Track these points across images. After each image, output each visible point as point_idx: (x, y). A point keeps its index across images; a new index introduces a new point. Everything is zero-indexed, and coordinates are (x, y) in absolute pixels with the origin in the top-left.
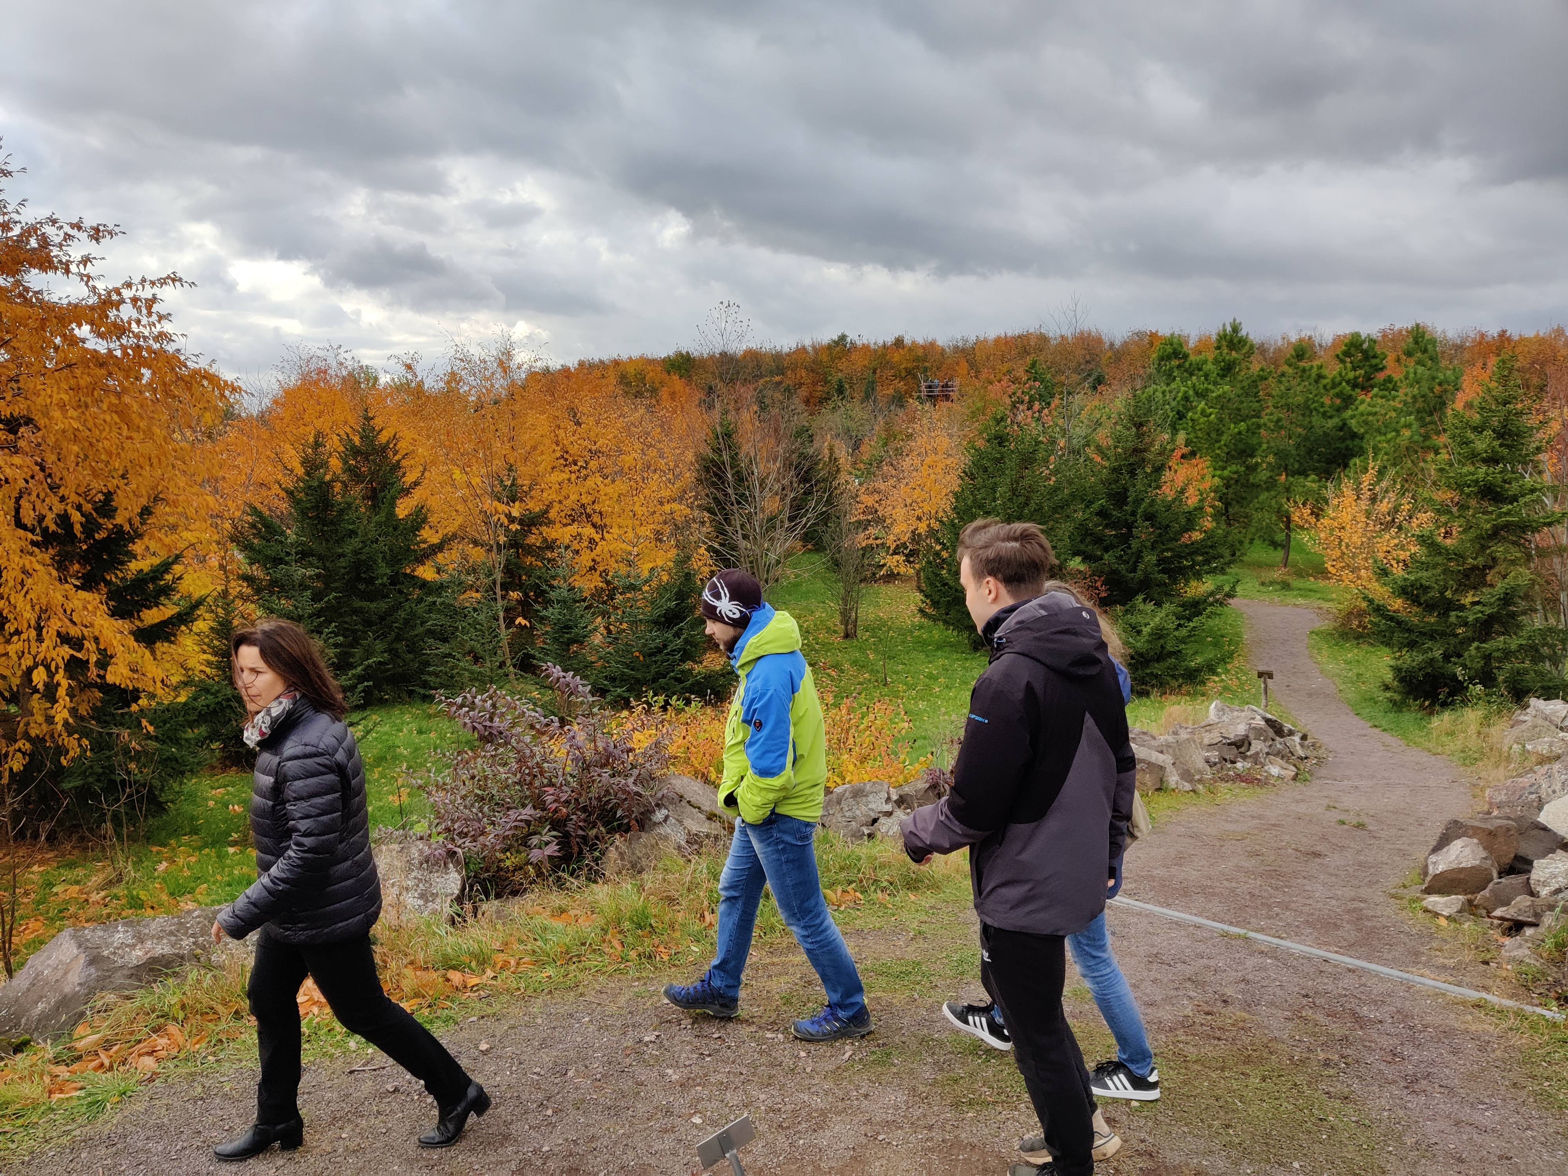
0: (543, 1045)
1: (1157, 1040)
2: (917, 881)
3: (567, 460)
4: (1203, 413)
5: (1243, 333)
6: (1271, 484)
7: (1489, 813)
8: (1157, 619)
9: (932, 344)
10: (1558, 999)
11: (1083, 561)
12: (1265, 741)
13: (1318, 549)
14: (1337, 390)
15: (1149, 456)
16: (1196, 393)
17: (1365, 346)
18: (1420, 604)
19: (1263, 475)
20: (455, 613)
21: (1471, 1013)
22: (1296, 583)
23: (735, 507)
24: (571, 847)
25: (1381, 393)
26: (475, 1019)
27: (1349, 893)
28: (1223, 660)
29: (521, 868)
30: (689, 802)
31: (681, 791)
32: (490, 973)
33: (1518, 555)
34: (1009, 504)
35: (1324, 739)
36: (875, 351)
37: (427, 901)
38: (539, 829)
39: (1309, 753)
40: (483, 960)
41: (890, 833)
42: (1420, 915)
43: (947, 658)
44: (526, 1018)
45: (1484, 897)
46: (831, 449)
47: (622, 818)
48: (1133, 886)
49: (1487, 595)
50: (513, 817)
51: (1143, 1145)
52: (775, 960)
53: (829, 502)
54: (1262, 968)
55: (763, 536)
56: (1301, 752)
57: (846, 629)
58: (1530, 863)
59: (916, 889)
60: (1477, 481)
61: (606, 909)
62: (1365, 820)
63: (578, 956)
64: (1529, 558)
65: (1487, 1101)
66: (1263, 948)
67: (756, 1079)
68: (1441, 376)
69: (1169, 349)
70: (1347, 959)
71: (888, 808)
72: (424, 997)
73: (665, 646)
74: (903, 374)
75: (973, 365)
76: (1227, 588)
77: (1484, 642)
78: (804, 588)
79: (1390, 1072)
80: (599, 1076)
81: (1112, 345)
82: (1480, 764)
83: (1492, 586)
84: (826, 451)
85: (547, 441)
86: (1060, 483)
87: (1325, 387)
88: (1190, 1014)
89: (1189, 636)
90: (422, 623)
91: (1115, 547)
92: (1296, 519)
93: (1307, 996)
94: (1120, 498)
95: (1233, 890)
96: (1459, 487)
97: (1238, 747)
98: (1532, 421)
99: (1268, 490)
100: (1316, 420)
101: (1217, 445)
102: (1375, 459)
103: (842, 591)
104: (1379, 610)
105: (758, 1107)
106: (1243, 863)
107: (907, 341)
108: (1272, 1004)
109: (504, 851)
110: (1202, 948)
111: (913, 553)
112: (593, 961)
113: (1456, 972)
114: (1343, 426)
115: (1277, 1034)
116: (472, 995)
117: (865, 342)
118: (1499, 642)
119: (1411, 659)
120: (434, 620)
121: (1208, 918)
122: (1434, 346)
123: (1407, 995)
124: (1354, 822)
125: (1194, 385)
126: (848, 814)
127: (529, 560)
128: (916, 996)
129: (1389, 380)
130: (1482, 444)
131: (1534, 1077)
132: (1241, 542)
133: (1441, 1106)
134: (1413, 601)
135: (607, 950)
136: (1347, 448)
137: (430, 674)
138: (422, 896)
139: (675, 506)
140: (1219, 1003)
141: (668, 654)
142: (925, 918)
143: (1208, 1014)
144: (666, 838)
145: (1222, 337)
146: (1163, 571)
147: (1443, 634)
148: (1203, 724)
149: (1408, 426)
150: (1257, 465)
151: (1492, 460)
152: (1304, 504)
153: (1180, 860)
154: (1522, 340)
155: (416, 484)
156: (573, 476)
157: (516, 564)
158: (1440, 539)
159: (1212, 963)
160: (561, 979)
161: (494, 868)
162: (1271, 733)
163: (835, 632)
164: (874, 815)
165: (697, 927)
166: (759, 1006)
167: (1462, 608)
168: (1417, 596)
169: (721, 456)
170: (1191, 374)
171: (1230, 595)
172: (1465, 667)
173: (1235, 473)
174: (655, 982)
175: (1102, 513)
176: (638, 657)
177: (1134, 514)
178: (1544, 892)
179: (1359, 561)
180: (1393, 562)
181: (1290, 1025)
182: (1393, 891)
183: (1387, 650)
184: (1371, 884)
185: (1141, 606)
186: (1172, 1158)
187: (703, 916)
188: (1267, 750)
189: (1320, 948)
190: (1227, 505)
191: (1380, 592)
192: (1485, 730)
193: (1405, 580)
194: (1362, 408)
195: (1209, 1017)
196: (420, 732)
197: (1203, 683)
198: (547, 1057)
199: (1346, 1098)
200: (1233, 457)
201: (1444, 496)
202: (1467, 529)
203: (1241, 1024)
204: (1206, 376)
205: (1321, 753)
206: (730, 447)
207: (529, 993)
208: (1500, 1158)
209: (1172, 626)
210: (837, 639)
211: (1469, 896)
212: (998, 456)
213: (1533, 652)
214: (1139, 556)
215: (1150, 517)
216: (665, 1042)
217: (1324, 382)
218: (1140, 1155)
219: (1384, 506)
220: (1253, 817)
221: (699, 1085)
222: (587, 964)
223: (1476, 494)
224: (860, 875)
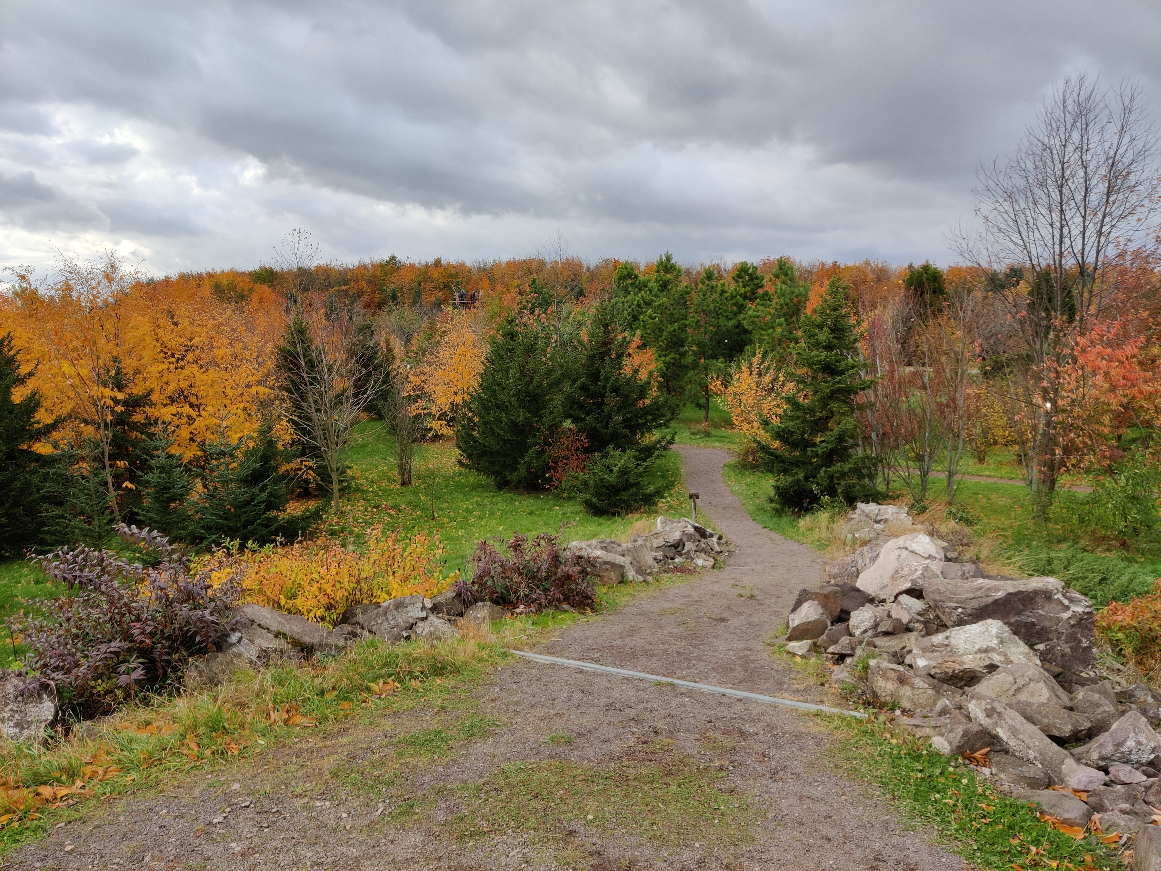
0: (124, 837)
1: (608, 767)
2: (441, 668)
3: (167, 353)
4: (650, 317)
5: (673, 261)
6: (695, 365)
7: (829, 582)
8: (622, 461)
9: (462, 265)
10: (864, 704)
11: (573, 422)
12: (693, 542)
13: (726, 408)
14: (734, 301)
15: (612, 347)
16: (645, 303)
17: (750, 271)
18: (789, 444)
19: (689, 359)
20: (67, 481)
21: (813, 721)
22: (714, 432)
23: (309, 387)
24: (157, 671)
25: (761, 302)
26: (63, 824)
27: (741, 645)
28: (667, 488)
29: (112, 692)
30: (259, 625)
31: (253, 617)
32: (79, 783)
33: (846, 409)
34: (518, 382)
35: (734, 538)
36: (420, 269)
37: (22, 728)
38: (128, 658)
39: (723, 549)
40: (72, 773)
41: (424, 634)
42: (785, 656)
43: (479, 496)
44: (110, 818)
45: (823, 640)
46: (387, 342)
47: (199, 643)
48: (599, 654)
49: (827, 436)
50: (103, 650)
51: (594, 847)
52: (327, 743)
53: (385, 382)
54: (682, 705)
55: (333, 409)
56: (717, 548)
57: (403, 478)
58: (848, 613)
59: (442, 674)
60: (820, 361)
61: (184, 718)
62: (755, 592)
63: (159, 759)
64: (852, 410)
65: (819, 780)
66: (683, 691)
67: (304, 841)
68: (797, 291)
69: (625, 272)
70: (737, 692)
71: (423, 614)
72: (14, 812)
73: (253, 499)
74: (442, 287)
75: (492, 281)
76: (668, 438)
77: (829, 467)
78: (370, 448)
79: (760, 768)
80: (171, 858)
81: (588, 268)
82: (829, 548)
83: (831, 430)
84: (383, 344)
85: (148, 339)
86: (554, 367)
87: (726, 298)
88: (633, 745)
89: (644, 472)
90: (38, 491)
91: (594, 411)
92: (712, 387)
93: (710, 722)
94: (595, 377)
95: (666, 651)
96: (810, 365)
97: (676, 548)
98: (852, 321)
99: (693, 369)
100: (722, 321)
101: (660, 339)
102: (760, 347)
103: (399, 450)
104: (764, 448)
105: (306, 863)
106: (674, 631)
107: (444, 262)
108: (687, 730)
109: (95, 679)
110: (643, 695)
111: (452, 419)
112: (173, 763)
113: (804, 693)
114: (739, 325)
115: (689, 751)
116: (61, 804)
117: (412, 262)
118: (837, 467)
119: (786, 480)
120: (49, 487)
121: (648, 673)
122: (792, 271)
123: (774, 713)
124: (748, 595)
125: (643, 297)
126: (392, 622)
127: (134, 434)
128: (436, 757)
129: (766, 294)
130: (823, 336)
131: (847, 759)
132: (678, 406)
133: (792, 788)
134: (785, 442)
135: (185, 752)
136: (742, 340)
137: (47, 533)
138: (17, 725)
139: (260, 389)
140: (652, 735)
141: (255, 505)
142: (448, 696)
143: (644, 743)
144: (239, 655)
145: (661, 263)
146: (626, 427)
147: (804, 463)
148: (652, 533)
149: (780, 325)
150: (686, 351)
151: (829, 347)
152: (717, 378)
153: (632, 632)
154: (846, 268)
155: (30, 374)
156: (172, 366)
157: (123, 438)
158: (801, 400)
159: (649, 705)
160: (144, 781)
161: (87, 694)
162: (698, 536)
163: (394, 481)
164: (411, 621)
165: (263, 724)
166: (311, 782)
167: (815, 445)
168: (787, 438)
169: (296, 348)
170: (640, 290)
171: (671, 442)
172: (818, 484)
173: (673, 359)
174: (226, 773)
175: (584, 388)
176: (230, 509)
177: (605, 388)
178: (857, 633)
179: (753, 417)
180: (774, 417)
181: (699, 744)
182: (769, 641)
183: (771, 475)
184: (756, 637)
185: (612, 453)
186: (613, 853)
187: (269, 715)
188: (695, 548)
189: (720, 686)
190: (668, 381)
191: (764, 436)
192: (831, 525)
193: (779, 427)
194: (750, 313)
195: (645, 746)
196: (37, 582)
197: (655, 504)
198: (125, 848)
199: (732, 791)
200: (670, 347)
201: (802, 371)
202: (815, 392)
203: (666, 748)
204: (650, 291)
205: (731, 548)
206: (302, 341)
207: (113, 796)
208: (825, 818)
209: (633, 466)
210: (396, 486)
211: (814, 640)
212: (510, 347)
213: (857, 472)
214: (609, 418)
215: (616, 390)
216: (231, 821)
217: (726, 295)
218: (592, 855)
219: (767, 379)
220: (683, 597)
221: (257, 852)
222: (168, 765)
223: (820, 370)
224: (398, 669)
